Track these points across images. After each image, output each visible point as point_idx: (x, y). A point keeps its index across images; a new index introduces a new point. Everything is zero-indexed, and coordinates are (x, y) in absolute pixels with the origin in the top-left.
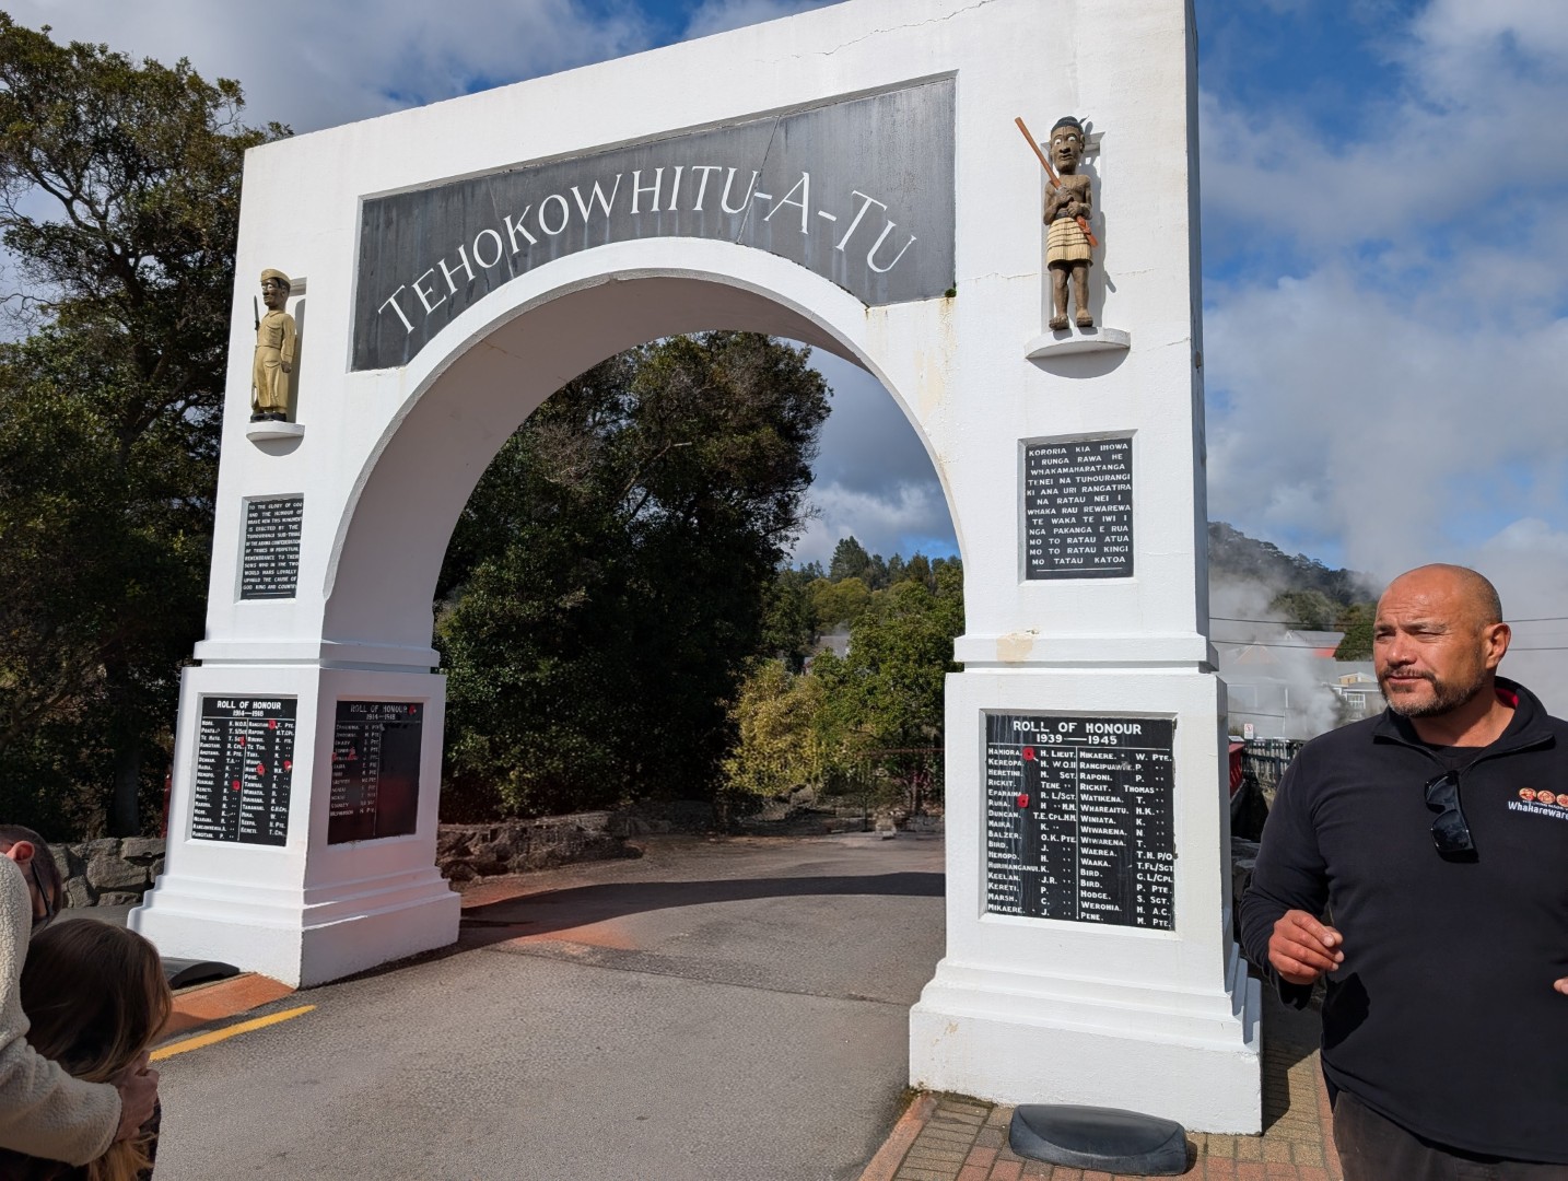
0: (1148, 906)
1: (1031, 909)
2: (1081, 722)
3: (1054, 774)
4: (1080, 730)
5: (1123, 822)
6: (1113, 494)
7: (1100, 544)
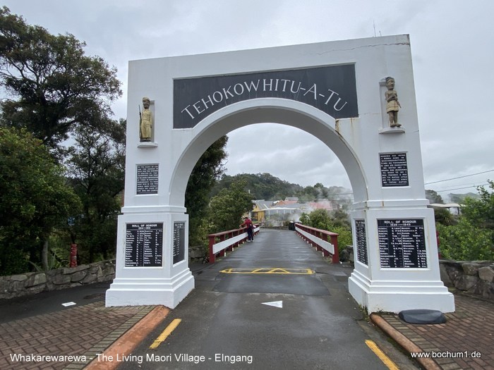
0: (421, 263)
1: (392, 266)
2: (401, 221)
3: (395, 233)
4: (401, 223)
5: (414, 244)
6: (402, 167)
7: (400, 178)
